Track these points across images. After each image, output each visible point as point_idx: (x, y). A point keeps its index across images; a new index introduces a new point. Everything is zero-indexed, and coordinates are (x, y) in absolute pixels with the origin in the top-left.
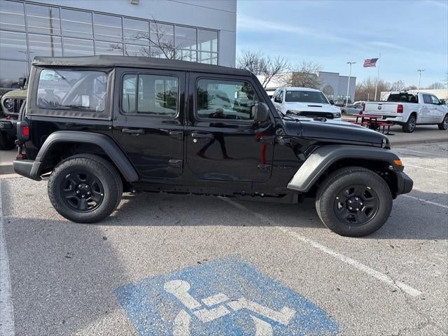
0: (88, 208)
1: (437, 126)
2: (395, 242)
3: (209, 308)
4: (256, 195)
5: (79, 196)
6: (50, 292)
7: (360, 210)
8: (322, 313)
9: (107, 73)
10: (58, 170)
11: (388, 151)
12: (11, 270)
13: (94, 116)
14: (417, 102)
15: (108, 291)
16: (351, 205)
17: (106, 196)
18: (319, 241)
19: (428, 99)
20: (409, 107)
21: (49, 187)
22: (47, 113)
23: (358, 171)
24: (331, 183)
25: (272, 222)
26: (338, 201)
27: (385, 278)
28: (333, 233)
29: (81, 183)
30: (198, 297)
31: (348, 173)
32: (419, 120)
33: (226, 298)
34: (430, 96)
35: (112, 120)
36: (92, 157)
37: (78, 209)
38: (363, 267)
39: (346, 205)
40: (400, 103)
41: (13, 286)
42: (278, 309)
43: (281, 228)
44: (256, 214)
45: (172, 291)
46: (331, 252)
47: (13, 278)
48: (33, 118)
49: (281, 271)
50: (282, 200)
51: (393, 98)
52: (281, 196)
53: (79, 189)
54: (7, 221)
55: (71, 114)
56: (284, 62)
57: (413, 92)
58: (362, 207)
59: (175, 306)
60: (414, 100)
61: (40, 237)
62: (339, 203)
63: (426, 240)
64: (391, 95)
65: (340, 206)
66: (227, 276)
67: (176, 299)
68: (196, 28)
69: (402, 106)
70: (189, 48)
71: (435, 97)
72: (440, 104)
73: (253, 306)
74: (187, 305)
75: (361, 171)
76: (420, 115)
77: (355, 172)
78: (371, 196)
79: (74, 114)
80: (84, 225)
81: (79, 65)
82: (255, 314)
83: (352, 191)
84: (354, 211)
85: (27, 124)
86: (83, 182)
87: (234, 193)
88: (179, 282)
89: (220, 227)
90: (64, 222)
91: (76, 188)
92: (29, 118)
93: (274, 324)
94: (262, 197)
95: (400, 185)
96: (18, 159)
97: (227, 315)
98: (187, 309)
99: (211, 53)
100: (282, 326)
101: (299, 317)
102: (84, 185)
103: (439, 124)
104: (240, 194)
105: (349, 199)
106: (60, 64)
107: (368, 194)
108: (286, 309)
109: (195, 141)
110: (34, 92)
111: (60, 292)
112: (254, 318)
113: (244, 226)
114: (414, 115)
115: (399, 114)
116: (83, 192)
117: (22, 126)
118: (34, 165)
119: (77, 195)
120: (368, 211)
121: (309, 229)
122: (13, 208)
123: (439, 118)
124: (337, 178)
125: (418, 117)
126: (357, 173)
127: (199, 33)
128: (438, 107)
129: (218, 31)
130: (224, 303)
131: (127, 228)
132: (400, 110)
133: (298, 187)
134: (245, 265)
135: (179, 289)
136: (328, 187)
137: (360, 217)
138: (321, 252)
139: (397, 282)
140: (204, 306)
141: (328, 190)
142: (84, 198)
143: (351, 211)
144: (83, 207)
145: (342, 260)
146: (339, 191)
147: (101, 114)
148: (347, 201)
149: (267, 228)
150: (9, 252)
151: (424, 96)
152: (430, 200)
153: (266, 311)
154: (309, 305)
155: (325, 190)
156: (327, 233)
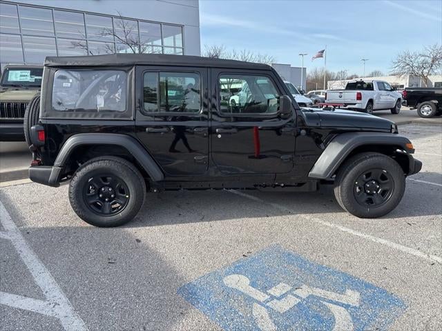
0: (113, 211)
1: (390, 111)
2: (410, 219)
3: (279, 299)
4: (276, 186)
5: (103, 200)
6: (113, 299)
7: (377, 192)
8: (383, 291)
9: (127, 72)
10: (79, 174)
11: (398, 135)
12: (58, 282)
13: (115, 117)
14: (373, 90)
15: (172, 293)
16: (368, 189)
17: (132, 198)
18: (343, 224)
19: (382, 85)
20: (367, 95)
21: (70, 192)
22: (65, 116)
23: (374, 156)
24: (351, 168)
25: (292, 211)
26: (357, 185)
27: (419, 253)
28: (352, 216)
29: (104, 186)
30: (262, 289)
31: (366, 158)
32: (375, 106)
33: (289, 288)
34: (383, 83)
35: (134, 120)
36: (116, 159)
37: (103, 214)
38: (395, 246)
39: (363, 188)
40: (359, 91)
41: (70, 298)
42: (343, 292)
43: (303, 216)
44: (273, 204)
45: (234, 286)
46: (359, 234)
47: (65, 290)
48: (49, 122)
49: (325, 256)
50: (301, 189)
51: (351, 87)
52: (300, 185)
53: (102, 193)
54: (26, 232)
55: (90, 116)
56: (250, 55)
57: (367, 80)
58: (378, 189)
59: (245, 300)
60: (370, 87)
61: (71, 246)
62: (357, 188)
63: (434, 216)
64: (348, 84)
65: (358, 190)
66: (278, 266)
67: (243, 293)
68: (160, 23)
69: (360, 94)
70: (150, 43)
71: (387, 83)
72: (392, 90)
73: (319, 292)
74: (256, 297)
75: (377, 156)
76: (375, 102)
77: (372, 157)
78: (387, 179)
79: (93, 115)
80: (110, 229)
81: (97, 64)
82: (324, 299)
83: (368, 175)
84: (371, 194)
85: (42, 128)
86: (106, 186)
87: (255, 186)
88: (235, 277)
89: (246, 220)
90: (87, 228)
91: (99, 192)
92: (44, 122)
93: (347, 307)
94: (283, 187)
95: (412, 167)
96: (33, 165)
97: (299, 303)
98: (259, 302)
99: (175, 48)
100: (355, 307)
101: (365, 298)
102: (107, 188)
103: (391, 109)
104: (260, 186)
105: (366, 183)
106: (76, 64)
107: (384, 177)
108: (349, 292)
109: (220, 136)
110: (49, 94)
111: (123, 298)
112: (325, 303)
113: (268, 216)
114: (371, 101)
115: (358, 101)
116: (107, 195)
117: (37, 131)
118: (53, 171)
119: (100, 199)
120: (384, 193)
121: (329, 215)
122: (25, 219)
123: (391, 103)
124: (356, 164)
125: (375, 103)
126: (374, 158)
127: (164, 28)
128: (391, 93)
129: (182, 26)
130: (290, 292)
131: (156, 228)
132: (359, 97)
133: (320, 175)
134: (289, 254)
135: (239, 282)
136: (348, 173)
137: (376, 199)
138: (350, 235)
139: (431, 256)
140: (272, 298)
141: (348, 176)
142: (108, 202)
143: (368, 194)
144: (107, 211)
145: (374, 241)
146: (357, 176)
147: (123, 114)
148: (365, 185)
149: (291, 217)
150: (46, 265)
151: (379, 83)
152: (419, 179)
153: (333, 296)
154: (368, 286)
155: (345, 176)
156: (346, 216)
